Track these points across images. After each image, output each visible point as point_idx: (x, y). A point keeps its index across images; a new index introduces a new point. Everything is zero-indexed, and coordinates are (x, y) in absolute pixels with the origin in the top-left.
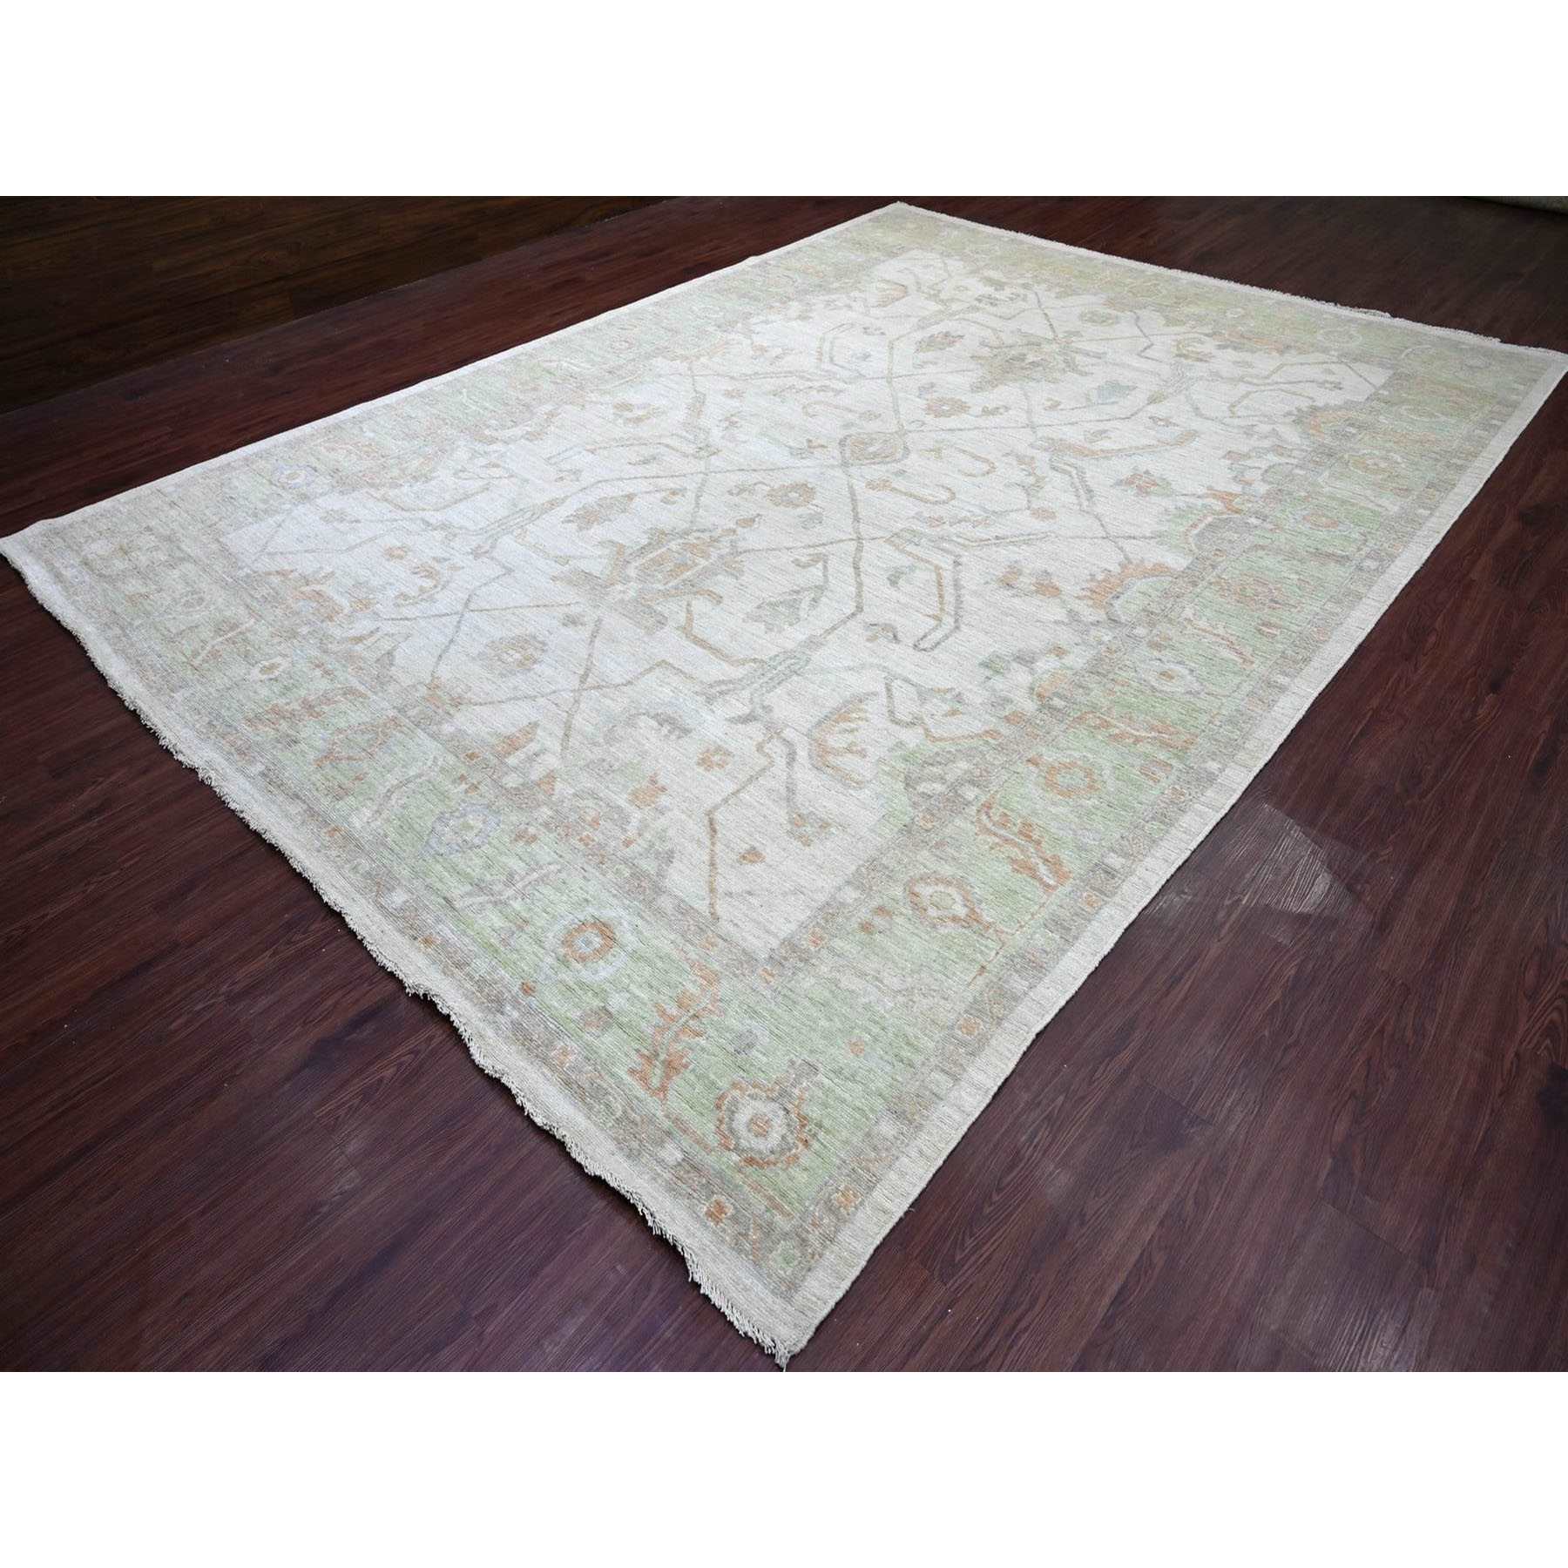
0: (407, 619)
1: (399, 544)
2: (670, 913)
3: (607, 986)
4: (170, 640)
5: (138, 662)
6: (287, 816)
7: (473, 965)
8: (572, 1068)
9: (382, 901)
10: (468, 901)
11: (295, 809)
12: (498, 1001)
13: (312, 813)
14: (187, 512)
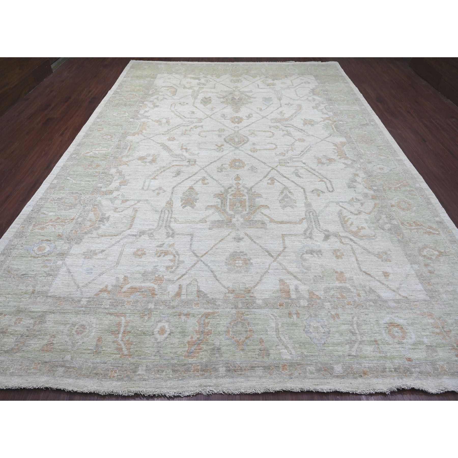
0: (184, 275)
1: (136, 250)
2: (397, 306)
3: (418, 339)
4: (97, 352)
5: (96, 374)
6: (260, 377)
7: (387, 367)
8: (449, 369)
9: (334, 374)
10: (354, 349)
11: (259, 372)
12: (408, 371)
13: (267, 368)
14: (9, 294)
